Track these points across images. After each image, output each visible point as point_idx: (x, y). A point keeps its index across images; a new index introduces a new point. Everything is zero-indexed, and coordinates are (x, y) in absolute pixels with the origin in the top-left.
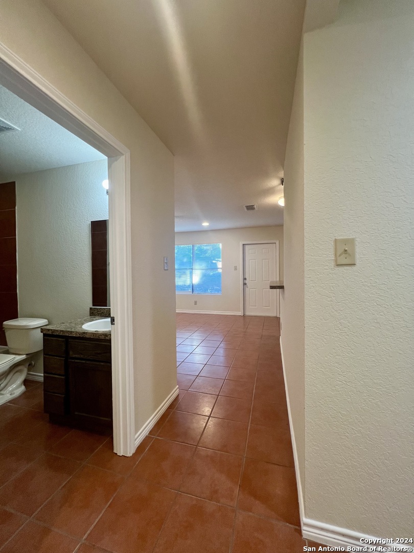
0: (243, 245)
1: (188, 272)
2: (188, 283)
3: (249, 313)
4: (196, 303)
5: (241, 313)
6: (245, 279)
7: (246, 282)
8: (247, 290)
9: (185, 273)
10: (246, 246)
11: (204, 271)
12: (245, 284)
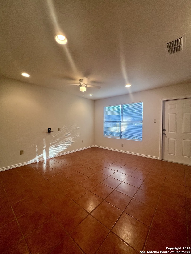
0: (163, 101)
1: (118, 123)
2: (118, 131)
3: (166, 159)
4: (122, 145)
5: (159, 158)
6: (164, 130)
7: (165, 132)
8: (166, 139)
9: (115, 125)
10: (166, 102)
11: (129, 123)
12: (164, 134)
